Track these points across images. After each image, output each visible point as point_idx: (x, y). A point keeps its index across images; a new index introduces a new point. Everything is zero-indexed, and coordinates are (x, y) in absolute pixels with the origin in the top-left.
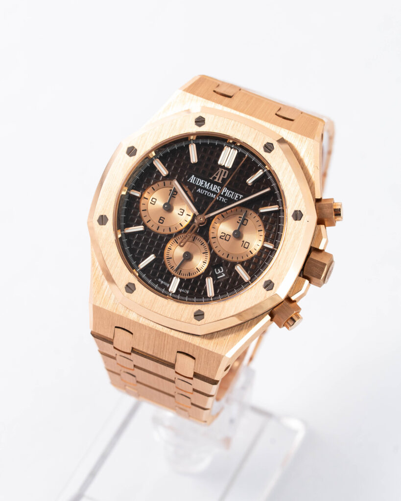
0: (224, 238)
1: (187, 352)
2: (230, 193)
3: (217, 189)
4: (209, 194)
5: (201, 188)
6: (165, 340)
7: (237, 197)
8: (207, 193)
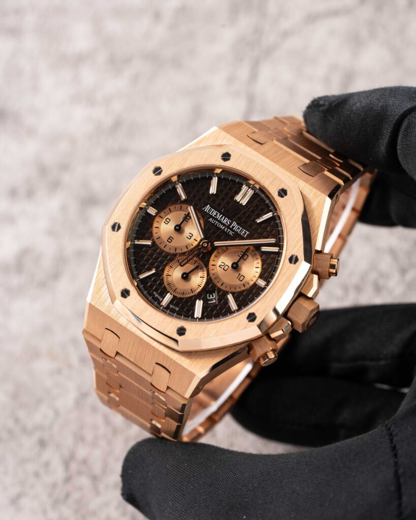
0: (223, 267)
1: (164, 365)
2: (238, 228)
3: (227, 222)
4: (219, 225)
5: (213, 218)
6: (147, 349)
7: (243, 232)
8: (217, 224)
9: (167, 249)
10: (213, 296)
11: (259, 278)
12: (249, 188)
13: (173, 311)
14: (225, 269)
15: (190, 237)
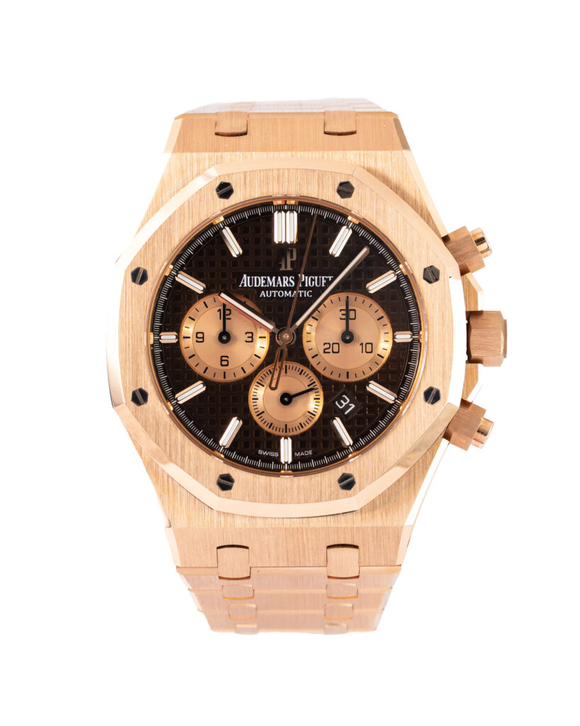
1: (342, 542)
2: (312, 280)
3: (289, 282)
4: (281, 294)
5: (265, 289)
6: (303, 538)
7: (324, 281)
8: (277, 294)
9: (230, 378)
10: (345, 401)
11: (394, 332)
12: (286, 211)
13: (305, 460)
14: (336, 350)
15: (250, 339)
